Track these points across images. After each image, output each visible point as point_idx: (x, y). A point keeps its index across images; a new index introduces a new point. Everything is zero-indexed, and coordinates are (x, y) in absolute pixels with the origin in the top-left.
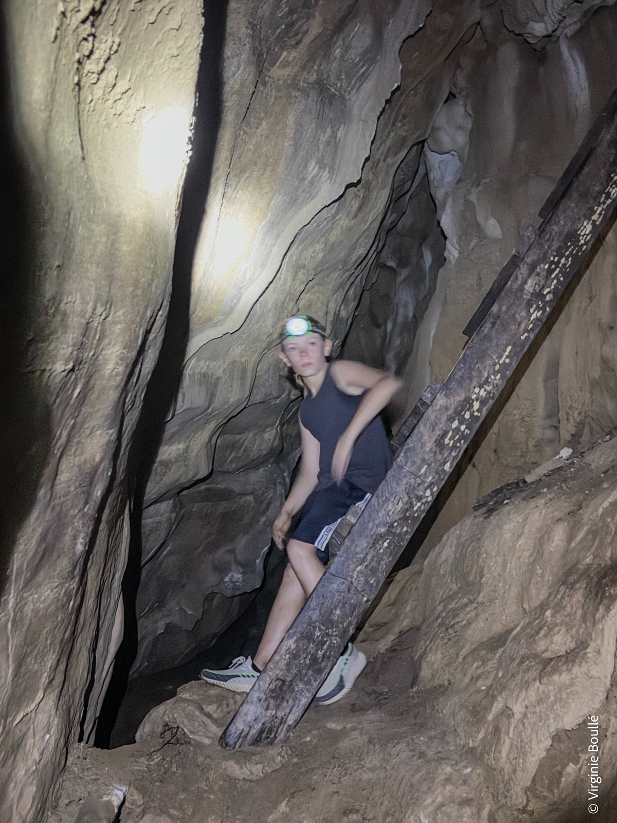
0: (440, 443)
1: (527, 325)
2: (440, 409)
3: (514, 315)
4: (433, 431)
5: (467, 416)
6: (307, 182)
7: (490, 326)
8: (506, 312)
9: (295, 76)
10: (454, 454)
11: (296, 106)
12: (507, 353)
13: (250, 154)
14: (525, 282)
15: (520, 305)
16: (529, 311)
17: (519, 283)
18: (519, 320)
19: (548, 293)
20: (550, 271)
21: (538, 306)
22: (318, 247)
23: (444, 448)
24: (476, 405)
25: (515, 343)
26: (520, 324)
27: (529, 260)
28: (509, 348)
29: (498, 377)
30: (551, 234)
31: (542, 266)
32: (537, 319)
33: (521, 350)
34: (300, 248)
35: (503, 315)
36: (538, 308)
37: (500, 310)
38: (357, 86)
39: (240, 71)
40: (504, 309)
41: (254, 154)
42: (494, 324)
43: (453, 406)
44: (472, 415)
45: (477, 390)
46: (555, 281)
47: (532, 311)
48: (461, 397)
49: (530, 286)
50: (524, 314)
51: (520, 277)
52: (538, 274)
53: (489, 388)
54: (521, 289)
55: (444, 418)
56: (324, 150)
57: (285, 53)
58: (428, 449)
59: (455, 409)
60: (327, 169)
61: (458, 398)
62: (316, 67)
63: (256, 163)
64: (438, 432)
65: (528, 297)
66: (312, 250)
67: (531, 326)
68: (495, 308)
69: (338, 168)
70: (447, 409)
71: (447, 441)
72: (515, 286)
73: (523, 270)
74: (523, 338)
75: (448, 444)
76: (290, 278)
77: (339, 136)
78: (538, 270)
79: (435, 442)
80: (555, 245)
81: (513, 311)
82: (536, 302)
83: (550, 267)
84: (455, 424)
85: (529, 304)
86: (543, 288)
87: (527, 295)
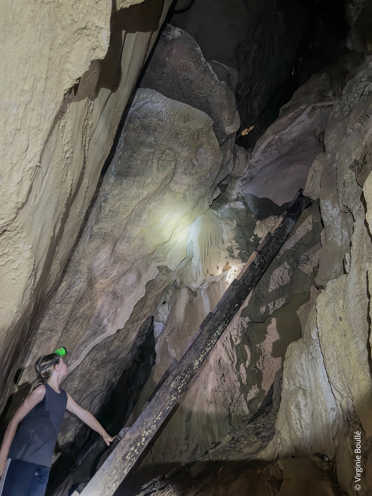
0: (124, 459)
1: (170, 403)
2: (127, 440)
3: (165, 397)
4: (122, 451)
5: (139, 445)
6: (102, 327)
7: (154, 401)
8: (162, 396)
9: (104, 288)
10: (130, 464)
11: (102, 299)
12: (160, 415)
13: (80, 313)
14: (171, 383)
15: (167, 393)
16: (171, 396)
17: (168, 383)
18: (167, 400)
19: (180, 389)
20: (181, 380)
21: (175, 394)
22: (104, 352)
23: (126, 461)
24: (143, 439)
25: (164, 410)
26: (167, 402)
27: (173, 374)
28: (161, 413)
29: (155, 426)
30: (183, 364)
31: (178, 377)
32: (174, 400)
33: (166, 414)
34: (96, 352)
35: (160, 397)
36: (175, 396)
37: (159, 394)
38: (128, 294)
39: (80, 284)
40: (161, 394)
41: (82, 314)
42: (156, 401)
43: (133, 439)
44: (141, 444)
45: (145, 432)
46: (183, 384)
47: (172, 396)
48: (137, 435)
49: (172, 385)
50: (169, 397)
51: (169, 381)
52: (176, 380)
53: (150, 431)
54: (169, 386)
55: (128, 445)
56: (111, 315)
57: (101, 280)
58: (118, 461)
59: (134, 441)
60: (111, 323)
61: (136, 435)
62: (113, 286)
63: (82, 318)
64: (124, 452)
65: (171, 390)
66: (101, 353)
67: (171, 403)
68: (157, 394)
69: (116, 323)
70: (130, 440)
71: (127, 457)
72: (167, 384)
73: (171, 377)
74: (167, 408)
75: (128, 459)
76: (89, 364)
77: (118, 311)
78: (176, 378)
79: (122, 457)
80: (184, 369)
81: (164, 396)
82: (174, 393)
83: (181, 377)
84: (133, 449)
85: (171, 394)
86: (178, 387)
87: (171, 389)
